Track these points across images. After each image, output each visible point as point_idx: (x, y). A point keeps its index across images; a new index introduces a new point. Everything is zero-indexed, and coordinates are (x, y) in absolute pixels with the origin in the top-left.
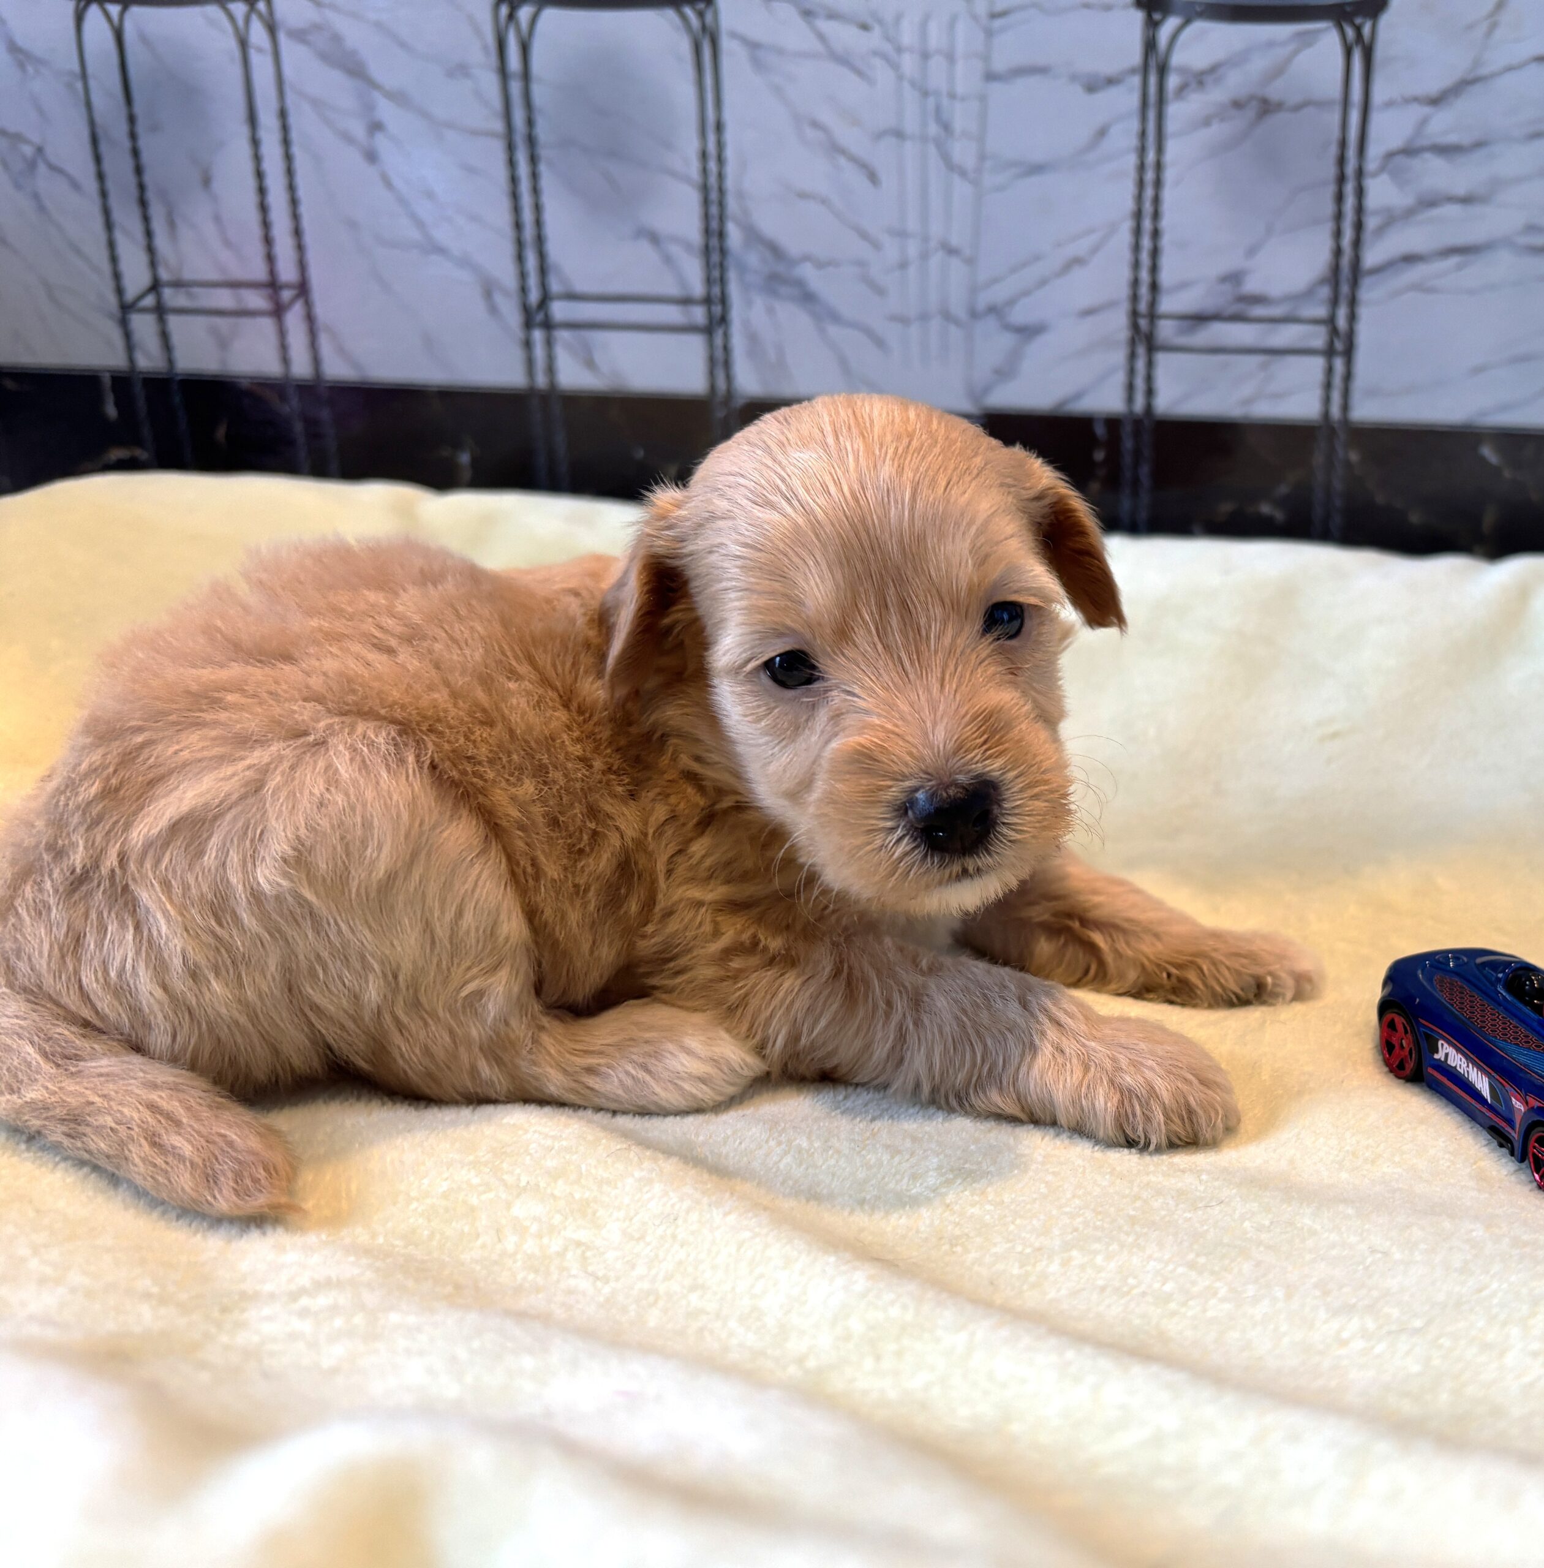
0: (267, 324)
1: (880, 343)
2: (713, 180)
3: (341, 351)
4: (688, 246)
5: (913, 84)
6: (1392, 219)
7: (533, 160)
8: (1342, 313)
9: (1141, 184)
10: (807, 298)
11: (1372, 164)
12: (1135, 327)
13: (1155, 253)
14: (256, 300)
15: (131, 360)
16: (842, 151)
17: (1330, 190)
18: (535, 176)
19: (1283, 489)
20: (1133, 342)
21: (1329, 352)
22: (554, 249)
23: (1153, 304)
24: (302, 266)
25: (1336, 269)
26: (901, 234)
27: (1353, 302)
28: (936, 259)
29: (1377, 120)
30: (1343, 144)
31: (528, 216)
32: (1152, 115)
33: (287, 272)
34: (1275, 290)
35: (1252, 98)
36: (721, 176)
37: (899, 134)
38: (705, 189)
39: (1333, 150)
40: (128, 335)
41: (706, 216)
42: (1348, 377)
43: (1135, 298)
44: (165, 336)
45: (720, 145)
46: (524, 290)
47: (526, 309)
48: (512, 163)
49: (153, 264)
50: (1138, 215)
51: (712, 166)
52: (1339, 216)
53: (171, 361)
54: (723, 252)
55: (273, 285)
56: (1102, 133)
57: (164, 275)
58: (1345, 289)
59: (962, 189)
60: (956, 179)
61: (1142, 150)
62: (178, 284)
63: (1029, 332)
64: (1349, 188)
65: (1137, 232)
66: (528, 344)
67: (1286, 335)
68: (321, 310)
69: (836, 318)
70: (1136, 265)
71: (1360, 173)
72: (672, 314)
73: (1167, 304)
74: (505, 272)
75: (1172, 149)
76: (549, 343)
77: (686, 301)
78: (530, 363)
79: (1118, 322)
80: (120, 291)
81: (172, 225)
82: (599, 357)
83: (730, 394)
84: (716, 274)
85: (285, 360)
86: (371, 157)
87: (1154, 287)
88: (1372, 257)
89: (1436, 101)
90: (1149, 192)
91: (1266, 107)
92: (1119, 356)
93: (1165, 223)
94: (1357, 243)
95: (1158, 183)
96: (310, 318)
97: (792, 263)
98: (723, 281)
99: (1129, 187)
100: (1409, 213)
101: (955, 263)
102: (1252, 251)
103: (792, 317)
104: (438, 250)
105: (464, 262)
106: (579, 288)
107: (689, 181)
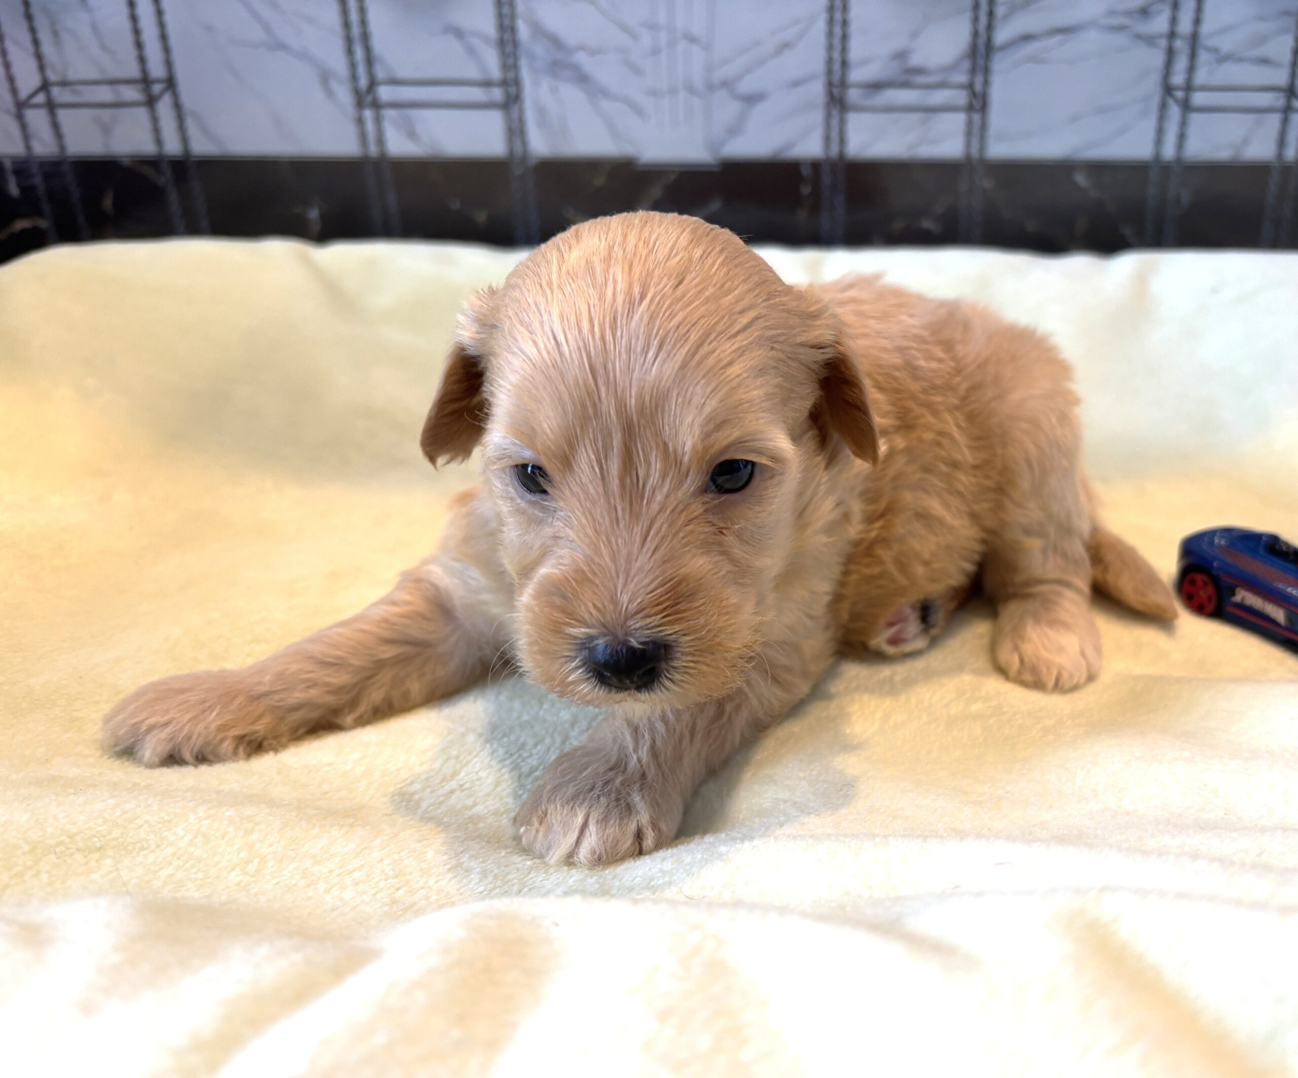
0: (142, 113)
1: (638, 110)
3: (206, 131)
4: (486, 39)
8: (979, 79)
10: (582, 78)
12: (831, 93)
13: (845, 38)
14: (131, 93)
15: (28, 147)
19: (939, 210)
20: (829, 105)
21: (970, 108)
22: (378, 44)
23: (844, 76)
24: (169, 64)
25: (974, 47)
26: (653, 27)
27: (986, 72)
28: (682, 46)
31: (354, 17)
33: (157, 70)
34: (931, 63)
40: (24, 127)
41: (500, 15)
42: (983, 128)
43: (830, 72)
44: (56, 126)
47: (357, 93)
49: (42, 68)
50: (831, 9)
52: (977, 7)
53: (62, 147)
54: (515, 43)
55: (145, 81)
57: (52, 77)
58: (981, 62)
62: (64, 84)
63: (752, 99)
65: (831, 22)
66: (360, 121)
67: (940, 97)
68: (186, 99)
69: (604, 93)
70: (831, 47)
72: (476, 94)
73: (854, 76)
74: (338, 63)
76: (378, 120)
77: (487, 84)
78: (363, 136)
79: (817, 90)
80: (14, 91)
81: (55, 34)
82: (419, 129)
83: (525, 155)
84: (510, 61)
85: (159, 141)
87: (844, 63)
88: (1000, 37)
92: (817, 116)
93: (851, 15)
94: (990, 27)
96: (177, 106)
97: (570, 51)
98: (515, 67)
100: (1027, 4)
101: (695, 49)
102: (914, 35)
103: (571, 93)
104: (282, 46)
105: (304, 56)
106: (400, 75)
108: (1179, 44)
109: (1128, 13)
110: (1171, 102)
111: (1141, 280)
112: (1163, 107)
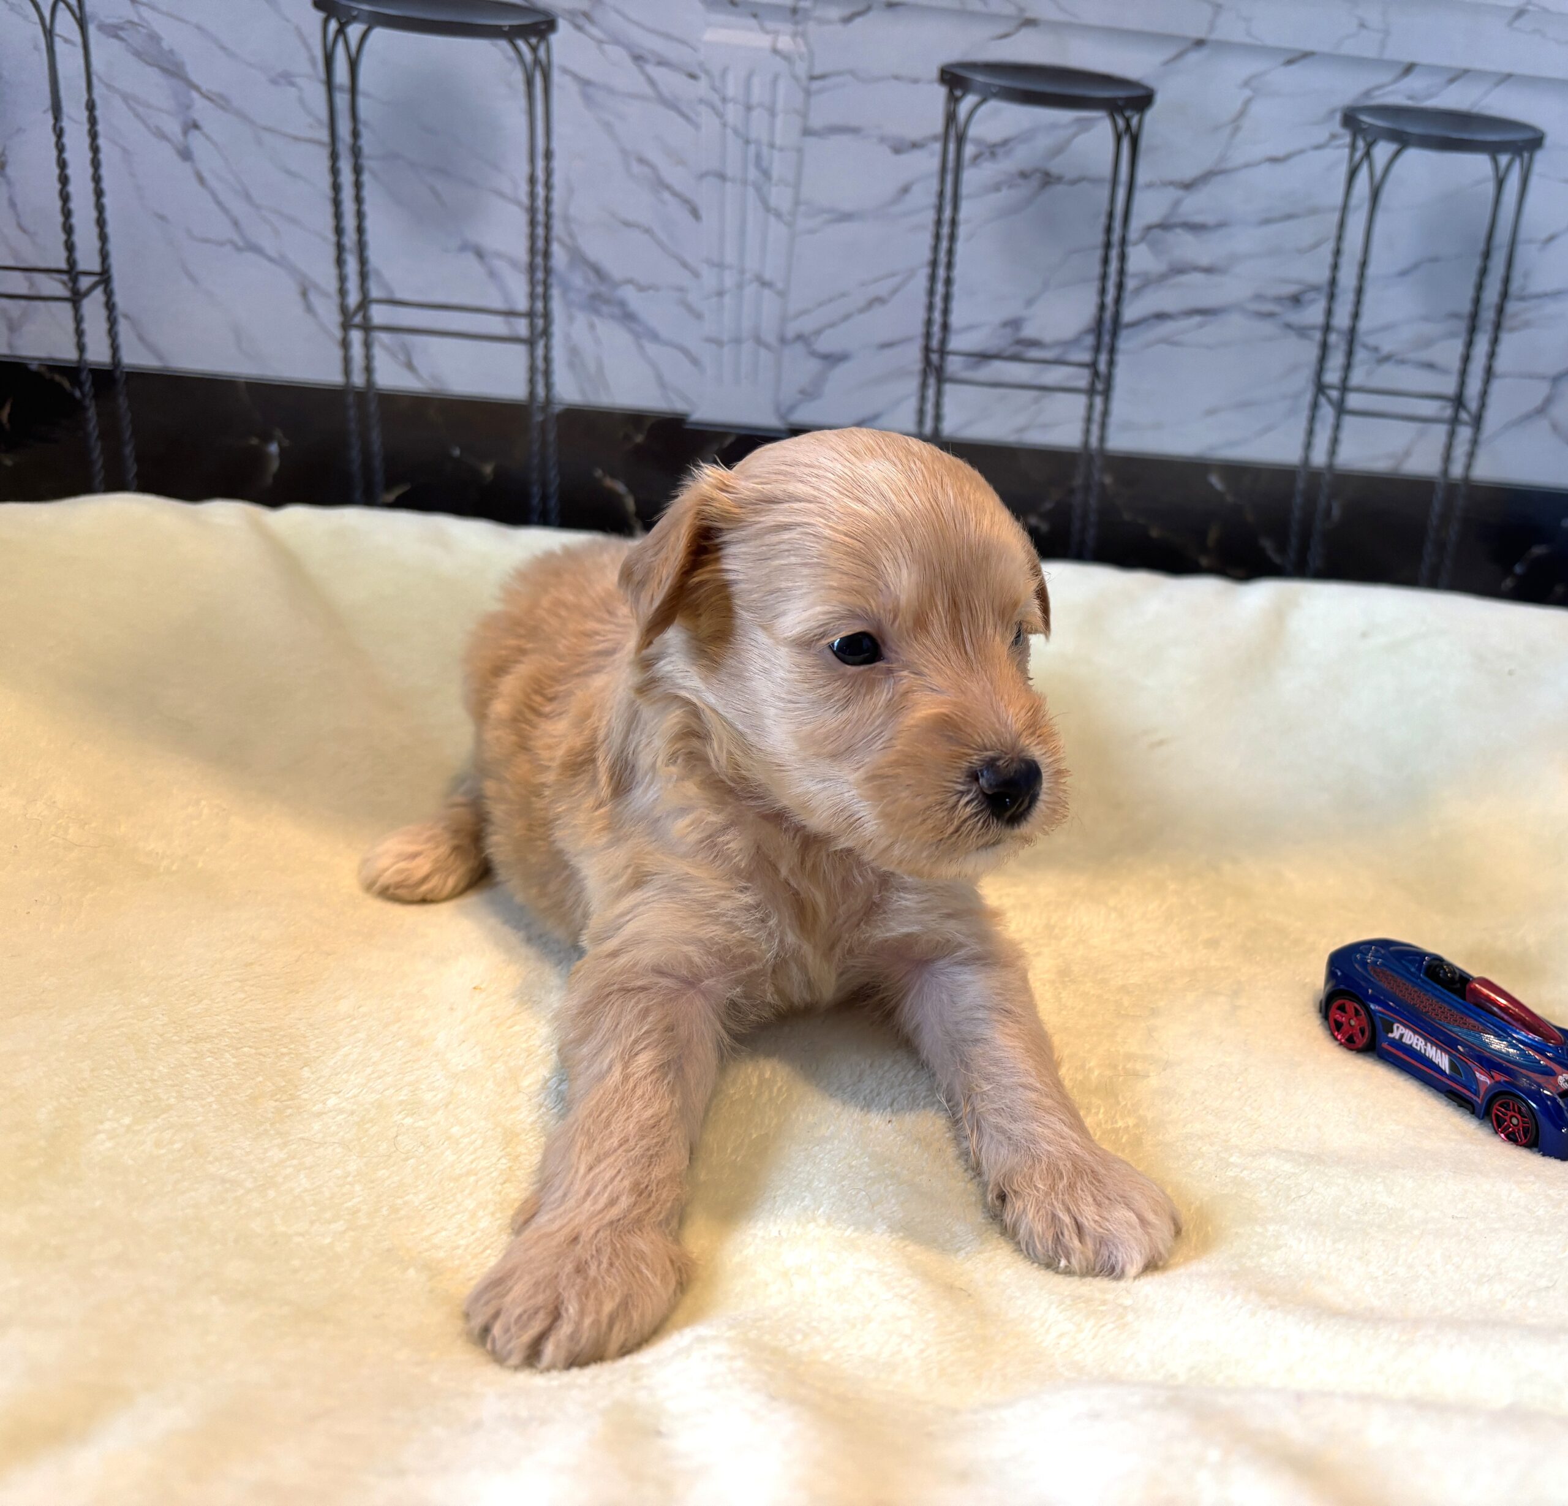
0: (64, 309)
1: (695, 362)
2: (540, 203)
3: (142, 339)
4: (513, 263)
5: (736, 131)
6: (1148, 282)
7: (357, 170)
8: (1103, 358)
9: (937, 237)
10: (628, 317)
11: (1134, 233)
12: (927, 361)
13: (947, 298)
14: (54, 286)
16: (668, 188)
17: (1099, 253)
18: (358, 185)
19: (1048, 505)
20: (925, 374)
21: (1091, 392)
23: (943, 342)
24: (104, 255)
25: (1100, 321)
26: (720, 266)
27: (1112, 351)
28: (751, 289)
29: (1139, 197)
30: (1111, 215)
31: (350, 222)
32: (950, 178)
33: (88, 259)
34: (1048, 337)
35: (1036, 170)
36: (548, 201)
37: (722, 177)
38: (532, 210)
39: (1103, 220)
41: (533, 237)
42: (1105, 413)
43: (928, 335)
45: (549, 172)
46: (342, 292)
47: (343, 309)
48: (335, 171)
50: (934, 264)
51: (540, 191)
52: (1104, 277)
54: (548, 271)
55: (72, 272)
56: (905, 190)
58: (1106, 338)
59: (777, 230)
60: (772, 219)
61: (940, 209)
63: (833, 359)
64: (1114, 253)
65: (933, 278)
66: (345, 344)
67: (1055, 375)
68: (118, 299)
69: (655, 337)
70: (930, 307)
71: (1123, 241)
72: (496, 325)
73: (956, 343)
74: (325, 275)
75: (966, 209)
76: (367, 345)
77: (510, 314)
78: (347, 361)
79: (913, 355)
82: (418, 361)
83: (548, 401)
84: (540, 289)
85: (81, 347)
86: (186, 154)
87: (945, 327)
88: (1130, 313)
89: (1188, 186)
90: (944, 244)
91: (1048, 179)
92: (913, 385)
93: (957, 273)
94: (1118, 300)
95: (952, 237)
96: (110, 306)
97: (616, 285)
98: (546, 298)
99: (927, 238)
100: (1163, 277)
101: (767, 292)
102: (1030, 302)
104: (255, 249)
105: (279, 261)
106: (399, 295)
107: (518, 203)
108: (1333, 338)
109: (1278, 300)
110: (1323, 400)
112: (1315, 406)
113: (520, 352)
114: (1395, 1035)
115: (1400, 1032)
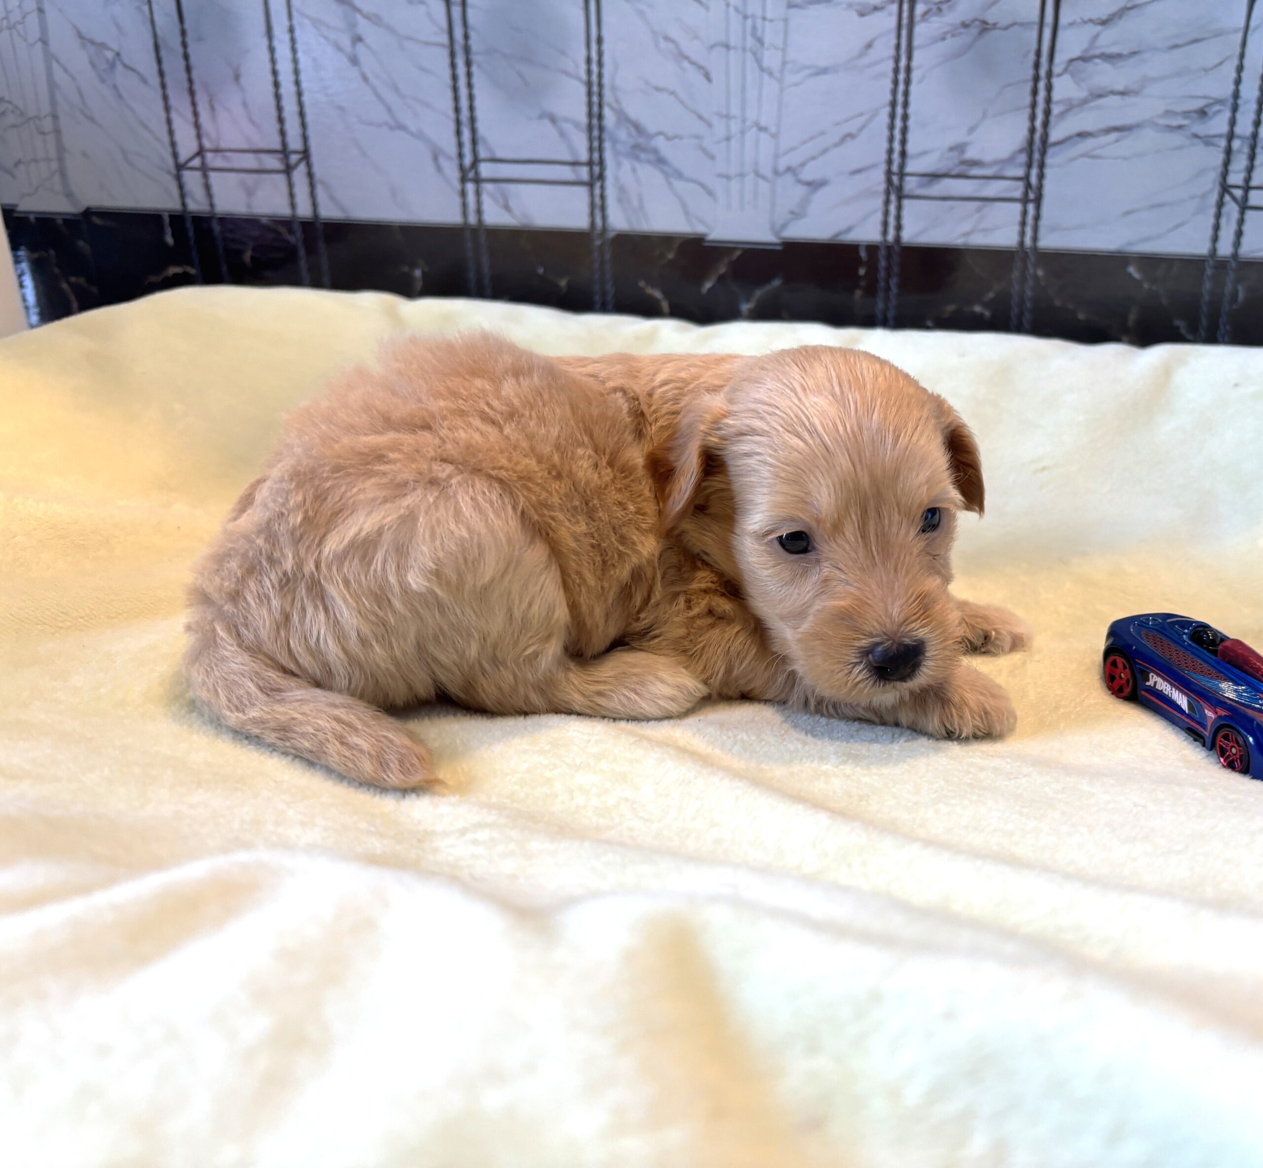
0: (281, 179)
1: (710, 193)
2: (595, 78)
3: (332, 198)
4: (577, 125)
5: (737, 9)
6: (1071, 107)
7: (468, 64)
8: (1034, 172)
9: (896, 82)
10: (660, 161)
11: (1057, 69)
12: (889, 181)
13: (904, 131)
14: (273, 162)
15: (184, 204)
16: (687, 58)
17: (1029, 85)
18: (469, 75)
19: (991, 295)
20: (888, 193)
21: (1025, 200)
22: (482, 127)
23: (902, 166)
24: (305, 138)
25: (1031, 142)
26: (727, 117)
27: (1042, 166)
28: (751, 134)
29: (1062, 35)
30: (1038, 53)
31: (464, 103)
32: (904, 33)
33: (295, 143)
34: (987, 158)
35: (975, 20)
36: (600, 75)
37: (727, 47)
38: (589, 84)
39: (1032, 57)
40: (181, 187)
41: (590, 104)
42: (1037, 218)
43: (890, 162)
44: (207, 187)
45: (600, 54)
46: (461, 155)
47: (461, 167)
48: (453, 66)
49: (199, 136)
50: (893, 104)
51: (595, 68)
52: (1034, 105)
53: (212, 205)
54: (601, 129)
55: (284, 151)
56: (869, 46)
57: (207, 144)
58: (1036, 156)
59: (770, 86)
60: (766, 77)
61: (897, 60)
62: (217, 151)
63: (815, 185)
64: (1042, 85)
65: (892, 116)
66: (463, 194)
67: (994, 188)
68: (317, 170)
69: (680, 175)
70: (891, 139)
71: (1049, 74)
72: (566, 173)
73: (910, 167)
74: (448, 143)
75: (918, 57)
76: (478, 193)
77: (575, 164)
78: (464, 205)
79: (878, 177)
80: (175, 155)
81: (212, 108)
82: (513, 204)
83: (604, 229)
84: (596, 144)
85: (293, 205)
86: (354, 61)
87: (903, 154)
88: (1055, 135)
89: (1104, 23)
90: (901, 87)
91: (985, 27)
92: (878, 202)
93: (911, 110)
94: (1046, 124)
95: (908, 82)
96: (310, 175)
97: (650, 137)
98: (601, 150)
99: (888, 84)
100: (1084, 102)
101: (763, 136)
102: (972, 130)
103: (649, 174)
104: (402, 127)
105: (419, 136)
106: (500, 154)
107: (578, 78)
108: (1236, 144)
109: (1186, 114)
110: (1227, 198)
111: (1167, 371)
112: (1220, 204)
113: (582, 192)
114: (1150, 683)
115: (1154, 680)
